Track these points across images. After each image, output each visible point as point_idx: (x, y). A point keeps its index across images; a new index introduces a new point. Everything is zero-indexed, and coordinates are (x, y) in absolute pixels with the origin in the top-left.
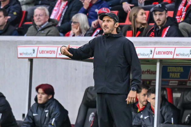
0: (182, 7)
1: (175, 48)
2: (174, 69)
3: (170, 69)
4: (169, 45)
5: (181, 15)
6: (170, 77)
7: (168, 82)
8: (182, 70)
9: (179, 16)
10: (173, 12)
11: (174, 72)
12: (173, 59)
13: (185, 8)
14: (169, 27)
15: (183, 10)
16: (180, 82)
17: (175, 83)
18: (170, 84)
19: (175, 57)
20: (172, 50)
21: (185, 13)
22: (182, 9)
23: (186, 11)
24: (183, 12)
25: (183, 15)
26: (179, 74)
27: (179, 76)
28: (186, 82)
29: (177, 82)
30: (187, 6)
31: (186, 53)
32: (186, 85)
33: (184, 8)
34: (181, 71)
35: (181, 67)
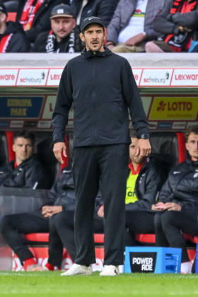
0: (29, 7)
1: (19, 69)
2: (18, 103)
3: (11, 102)
4: (10, 65)
5: (27, 19)
6: (12, 114)
7: (9, 122)
8: (29, 103)
9: (24, 21)
10: (15, 14)
11: (18, 107)
12: (16, 87)
13: (34, 8)
14: (11, 35)
15: (30, 11)
16: (27, 122)
17: (20, 124)
18: (11, 126)
19: (19, 84)
20: (14, 72)
21: (33, 16)
22: (28, 10)
23: (35, 13)
24: (30, 14)
25: (31, 19)
26: (25, 110)
27: (25, 114)
28: (36, 122)
29: (22, 122)
30: (37, 5)
31: (35, 78)
32: (35, 126)
33: (31, 7)
34: (28, 105)
35: (28, 98)
